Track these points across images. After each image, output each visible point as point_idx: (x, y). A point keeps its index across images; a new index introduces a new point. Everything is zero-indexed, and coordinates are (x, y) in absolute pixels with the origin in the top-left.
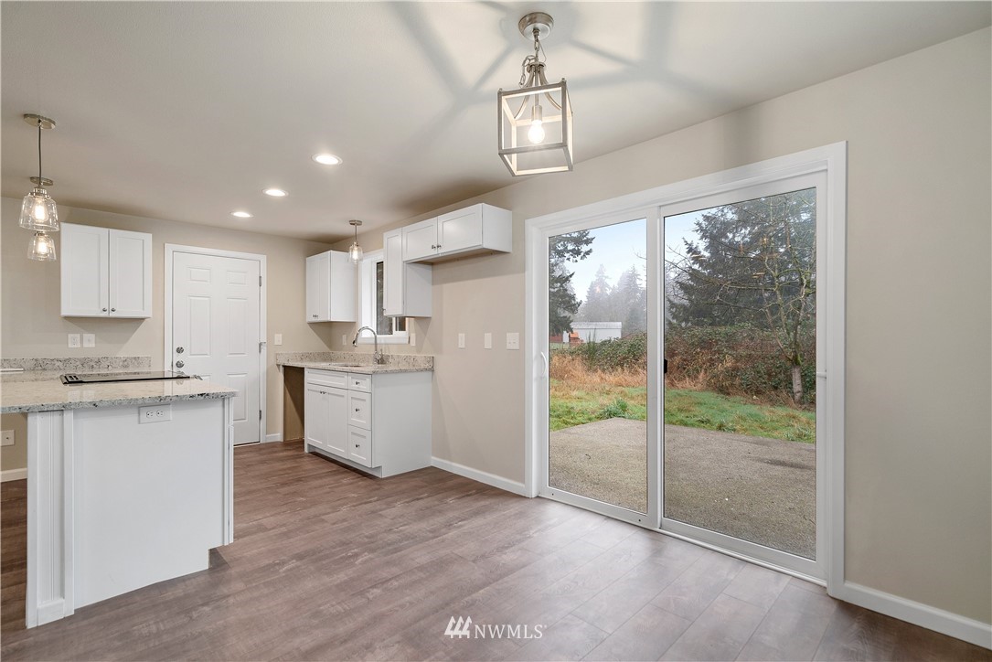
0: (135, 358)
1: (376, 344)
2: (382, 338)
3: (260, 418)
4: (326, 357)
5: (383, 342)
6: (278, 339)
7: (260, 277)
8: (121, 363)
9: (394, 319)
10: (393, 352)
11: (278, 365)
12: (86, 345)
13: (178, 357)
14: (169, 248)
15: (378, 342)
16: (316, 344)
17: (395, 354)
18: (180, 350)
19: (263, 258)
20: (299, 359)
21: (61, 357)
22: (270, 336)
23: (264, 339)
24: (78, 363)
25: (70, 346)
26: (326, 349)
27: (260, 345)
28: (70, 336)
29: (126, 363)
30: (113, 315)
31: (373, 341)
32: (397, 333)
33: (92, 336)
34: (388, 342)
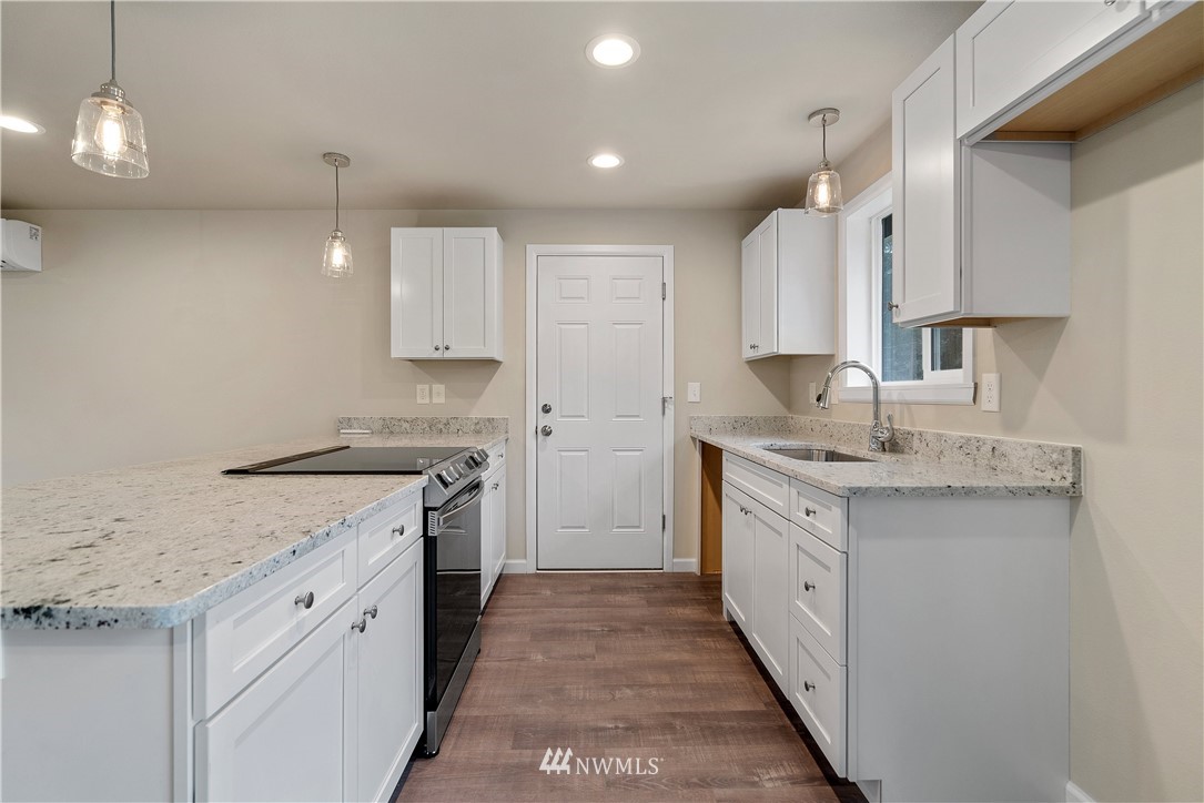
0: (489, 420)
1: (877, 402)
2: (894, 388)
3: (664, 527)
4: (778, 427)
5: (895, 397)
6: (694, 392)
7: (664, 284)
8: (473, 427)
9: (926, 333)
10: (922, 424)
11: (693, 439)
12: (435, 400)
13: (545, 420)
14: (533, 250)
15: (883, 396)
16: (759, 399)
17: (930, 430)
18: (546, 409)
19: (668, 251)
20: (730, 428)
21: (408, 416)
22: (680, 388)
23: (669, 393)
24: (425, 425)
25: (419, 401)
26: (779, 410)
27: (664, 400)
28: (419, 387)
29: (478, 427)
30: (448, 355)
31: (870, 396)
32: (935, 378)
33: (439, 388)
34: (909, 397)
